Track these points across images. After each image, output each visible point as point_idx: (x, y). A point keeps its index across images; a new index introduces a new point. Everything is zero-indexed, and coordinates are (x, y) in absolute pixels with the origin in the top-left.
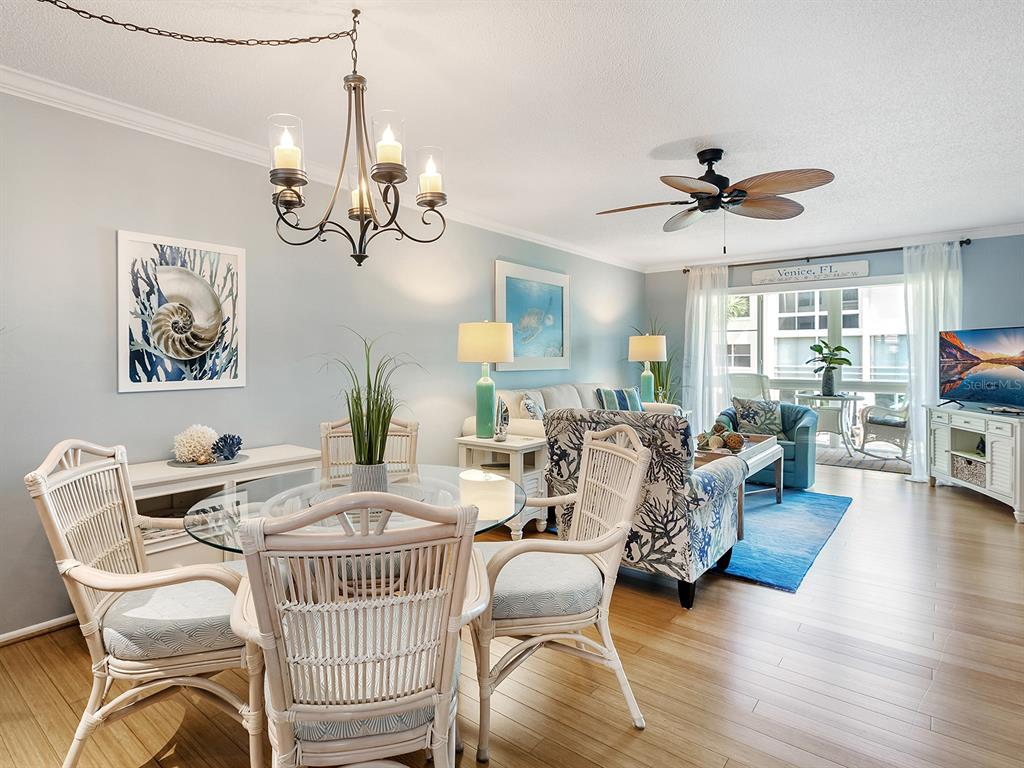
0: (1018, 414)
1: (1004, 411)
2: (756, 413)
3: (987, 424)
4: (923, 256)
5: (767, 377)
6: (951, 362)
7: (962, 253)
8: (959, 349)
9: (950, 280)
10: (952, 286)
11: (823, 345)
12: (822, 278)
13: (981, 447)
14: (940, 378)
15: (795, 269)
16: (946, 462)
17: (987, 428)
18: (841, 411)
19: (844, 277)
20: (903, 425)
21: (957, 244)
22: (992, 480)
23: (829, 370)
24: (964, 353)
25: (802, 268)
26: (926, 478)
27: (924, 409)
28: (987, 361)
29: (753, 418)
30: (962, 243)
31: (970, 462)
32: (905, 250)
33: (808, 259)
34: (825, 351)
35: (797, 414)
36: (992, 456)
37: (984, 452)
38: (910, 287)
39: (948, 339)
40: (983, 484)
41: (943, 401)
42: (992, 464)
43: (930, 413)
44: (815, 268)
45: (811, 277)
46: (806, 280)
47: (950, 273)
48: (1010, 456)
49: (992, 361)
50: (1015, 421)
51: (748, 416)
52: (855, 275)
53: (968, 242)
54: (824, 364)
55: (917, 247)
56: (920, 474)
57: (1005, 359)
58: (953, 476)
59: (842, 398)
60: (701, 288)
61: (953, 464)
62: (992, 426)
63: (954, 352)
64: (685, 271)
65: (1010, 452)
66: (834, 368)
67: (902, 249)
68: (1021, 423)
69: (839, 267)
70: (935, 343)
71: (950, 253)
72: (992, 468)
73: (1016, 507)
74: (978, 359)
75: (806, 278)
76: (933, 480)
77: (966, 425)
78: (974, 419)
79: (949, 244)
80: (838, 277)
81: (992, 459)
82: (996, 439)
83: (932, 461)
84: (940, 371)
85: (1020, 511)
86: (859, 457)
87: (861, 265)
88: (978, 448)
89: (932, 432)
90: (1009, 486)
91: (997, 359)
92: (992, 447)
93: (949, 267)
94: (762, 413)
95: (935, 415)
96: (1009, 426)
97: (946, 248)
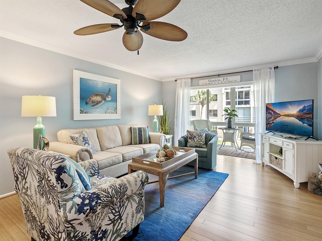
0: (296, 139)
1: (290, 138)
2: (195, 137)
3: (283, 143)
4: (260, 73)
5: (210, 121)
6: (269, 116)
7: (275, 71)
8: (273, 111)
9: (270, 83)
10: (271, 85)
11: (228, 109)
12: (224, 83)
13: (281, 152)
14: (266, 122)
15: (214, 79)
16: (268, 157)
17: (283, 145)
18: (234, 134)
19: (231, 82)
20: (254, 140)
21: (273, 68)
22: (285, 167)
23: (230, 118)
24: (275, 112)
25: (217, 79)
26: (261, 163)
27: (260, 135)
28: (283, 115)
29: (193, 139)
30: (275, 68)
31: (276, 158)
32: (254, 71)
33: (219, 75)
34: (229, 111)
35: (211, 137)
36: (285, 157)
37: (282, 154)
38: (255, 86)
39: (269, 106)
40: (281, 168)
41: (267, 132)
42: (285, 160)
43: (262, 136)
44: (221, 79)
45: (220, 82)
46: (218, 84)
47: (270, 80)
48: (292, 157)
49: (285, 115)
50: (294, 142)
51: (191, 138)
52: (236, 81)
53: (277, 67)
54: (228, 116)
55: (258, 70)
56: (259, 161)
57: (290, 115)
58: (270, 163)
59: (234, 129)
60: (181, 87)
61: (270, 158)
62: (285, 144)
63: (271, 112)
64: (176, 81)
65: (292, 156)
66: (232, 118)
67: (252, 70)
68: (297, 144)
69: (231, 78)
70: (264, 107)
71: (270, 72)
72: (285, 162)
73: (295, 181)
74: (280, 114)
75: (218, 83)
76: (263, 163)
77: (275, 143)
78: (279, 140)
79: (270, 68)
80: (229, 82)
81: (285, 158)
82: (287, 149)
83: (263, 156)
84: (266, 120)
85: (296, 183)
86: (239, 151)
87: (238, 78)
88: (280, 152)
89: (263, 144)
90: (292, 171)
91: (287, 115)
92: (285, 153)
93: (270, 78)
94: (197, 136)
95: (264, 137)
96: (292, 144)
97: (269, 70)
